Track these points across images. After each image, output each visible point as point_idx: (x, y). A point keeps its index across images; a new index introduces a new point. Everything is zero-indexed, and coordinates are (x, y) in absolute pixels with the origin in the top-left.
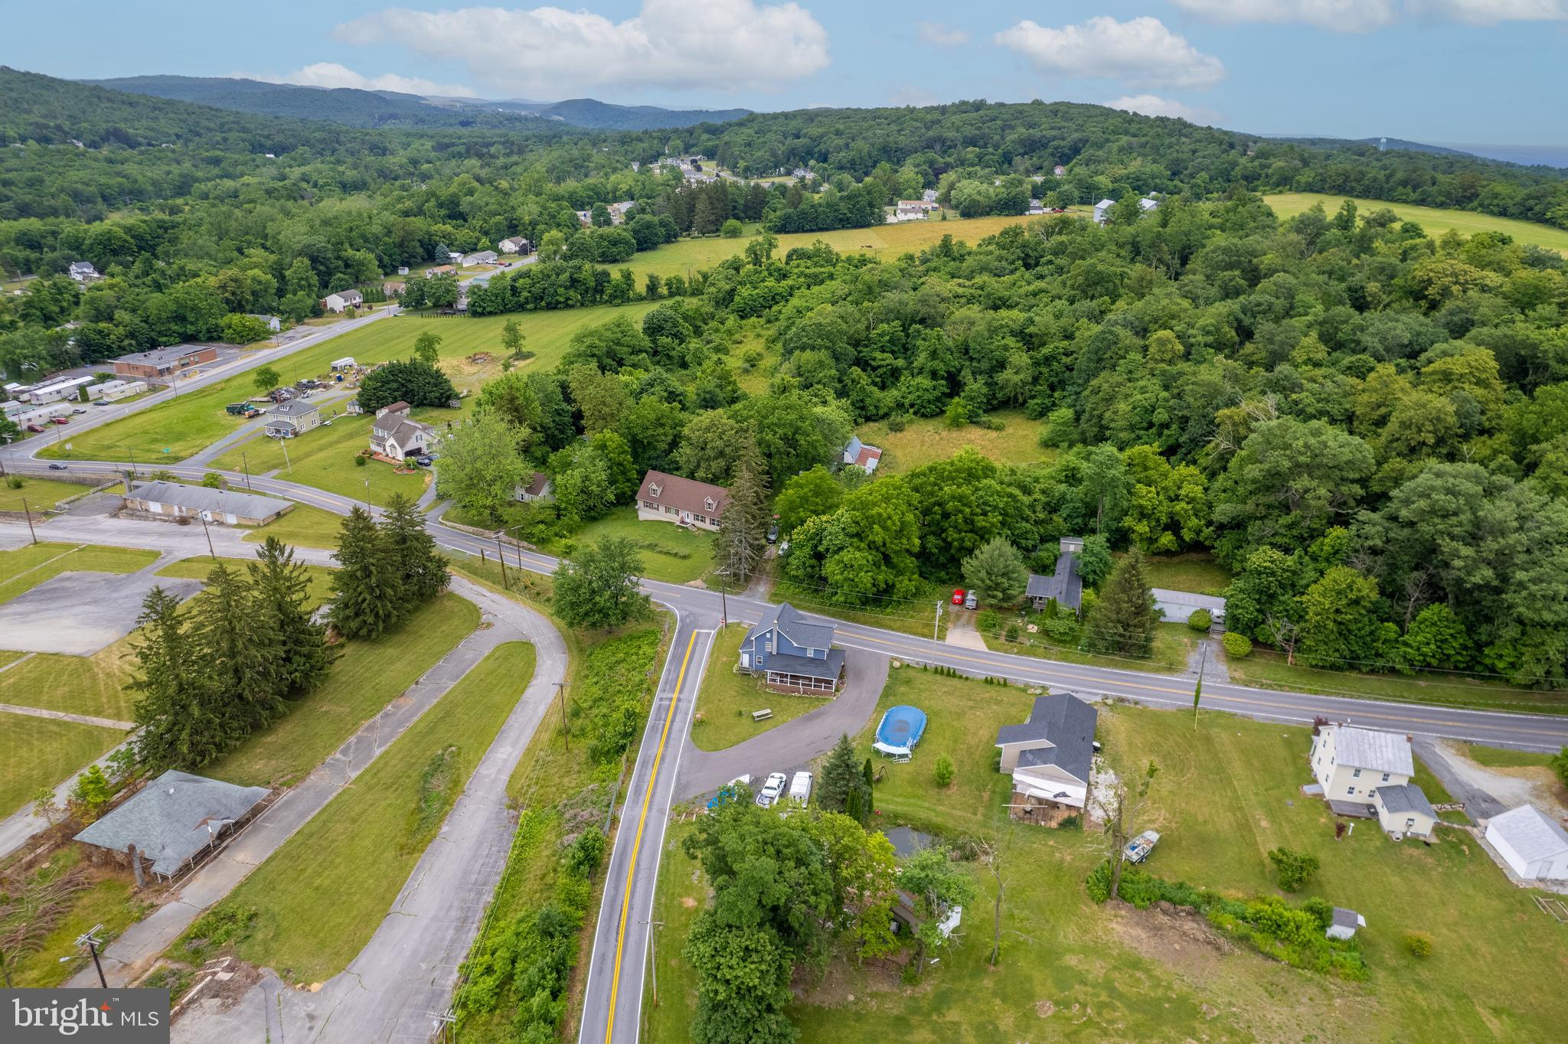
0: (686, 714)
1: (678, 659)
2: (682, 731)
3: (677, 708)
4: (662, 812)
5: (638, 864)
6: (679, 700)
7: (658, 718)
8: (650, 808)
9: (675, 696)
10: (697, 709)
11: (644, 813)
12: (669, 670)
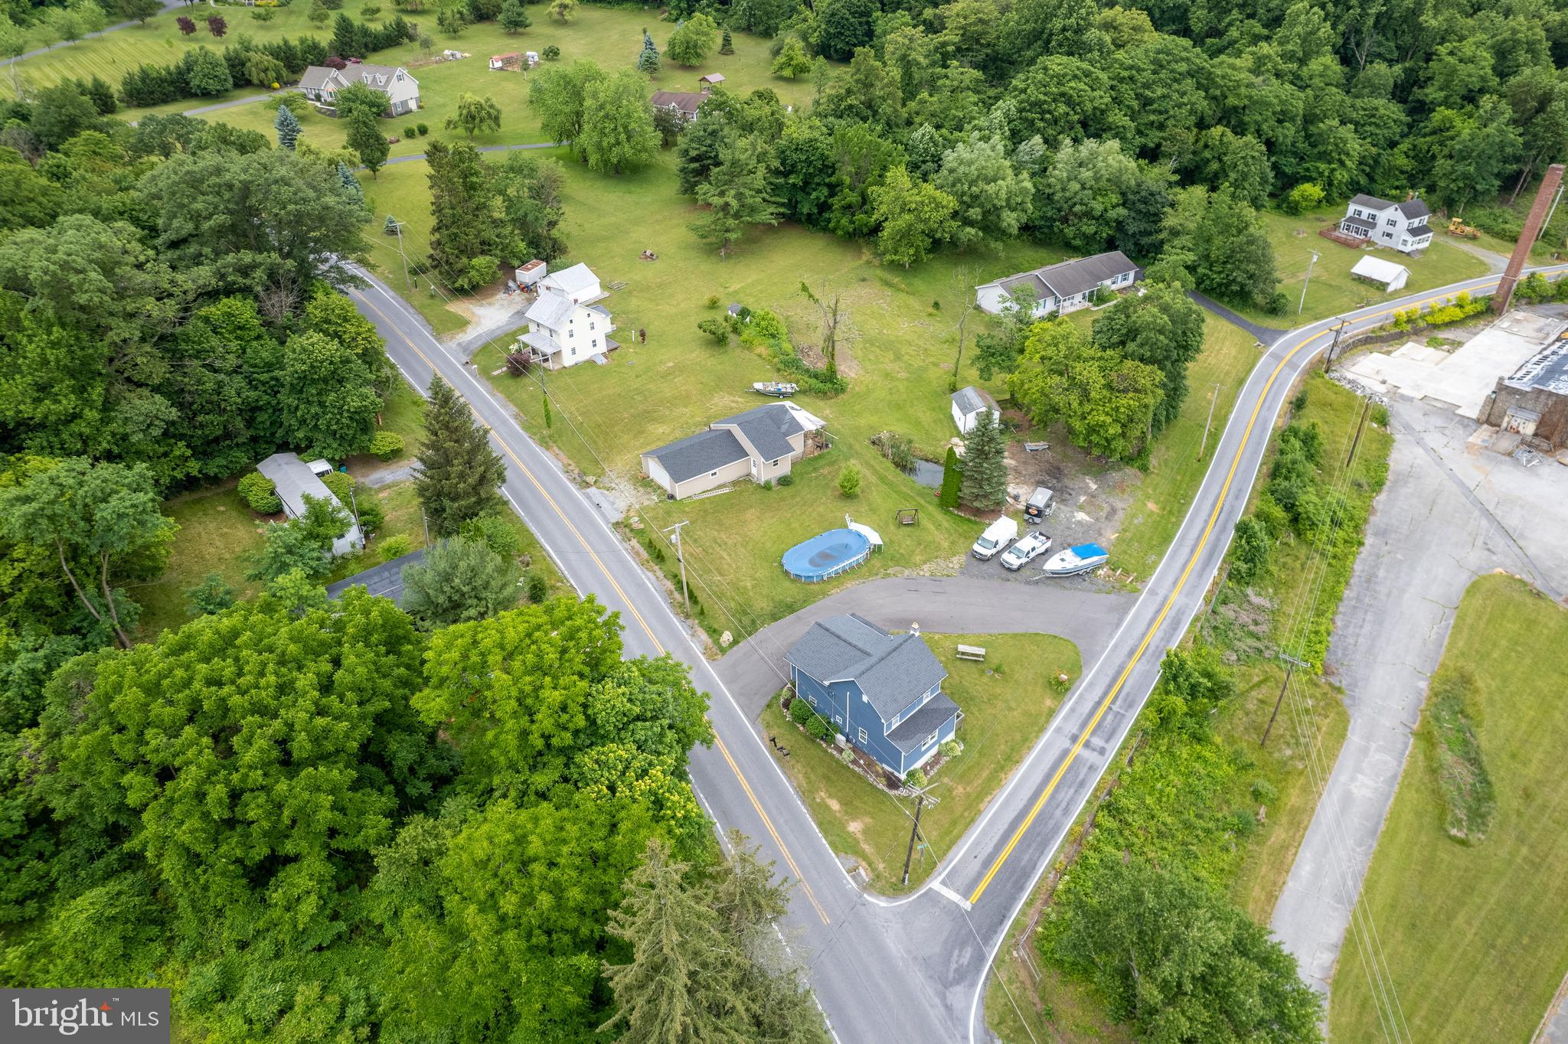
0: (1072, 710)
1: (1038, 838)
2: (1091, 684)
3: (1083, 725)
4: (1153, 592)
5: (1192, 551)
6: (1074, 739)
7: (1120, 717)
8: (1166, 599)
9: (1078, 749)
10: (1051, 713)
11: (1174, 597)
12: (1066, 812)
